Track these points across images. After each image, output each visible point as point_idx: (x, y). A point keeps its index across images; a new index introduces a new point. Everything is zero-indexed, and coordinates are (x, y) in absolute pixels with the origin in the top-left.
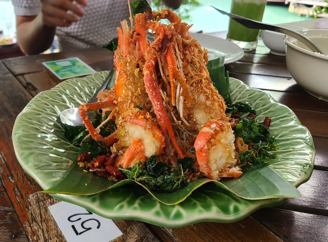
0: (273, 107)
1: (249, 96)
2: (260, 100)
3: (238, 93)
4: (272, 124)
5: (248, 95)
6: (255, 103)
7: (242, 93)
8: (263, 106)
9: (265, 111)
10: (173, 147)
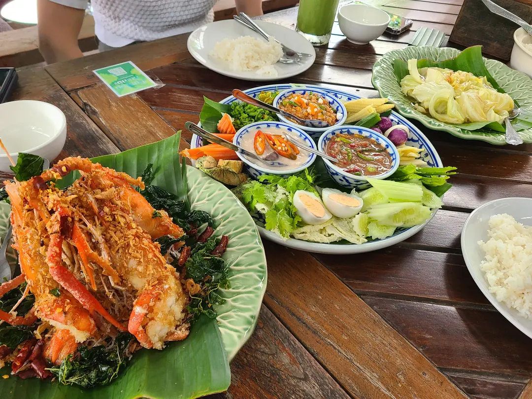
0: (234, 216)
1: (209, 196)
2: (220, 204)
3: (197, 191)
4: (230, 241)
5: (207, 195)
6: (215, 207)
7: (201, 192)
8: (223, 213)
9: (224, 221)
10: (108, 322)
